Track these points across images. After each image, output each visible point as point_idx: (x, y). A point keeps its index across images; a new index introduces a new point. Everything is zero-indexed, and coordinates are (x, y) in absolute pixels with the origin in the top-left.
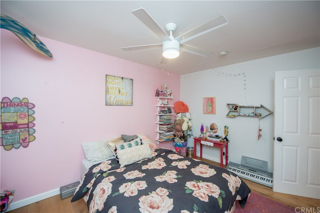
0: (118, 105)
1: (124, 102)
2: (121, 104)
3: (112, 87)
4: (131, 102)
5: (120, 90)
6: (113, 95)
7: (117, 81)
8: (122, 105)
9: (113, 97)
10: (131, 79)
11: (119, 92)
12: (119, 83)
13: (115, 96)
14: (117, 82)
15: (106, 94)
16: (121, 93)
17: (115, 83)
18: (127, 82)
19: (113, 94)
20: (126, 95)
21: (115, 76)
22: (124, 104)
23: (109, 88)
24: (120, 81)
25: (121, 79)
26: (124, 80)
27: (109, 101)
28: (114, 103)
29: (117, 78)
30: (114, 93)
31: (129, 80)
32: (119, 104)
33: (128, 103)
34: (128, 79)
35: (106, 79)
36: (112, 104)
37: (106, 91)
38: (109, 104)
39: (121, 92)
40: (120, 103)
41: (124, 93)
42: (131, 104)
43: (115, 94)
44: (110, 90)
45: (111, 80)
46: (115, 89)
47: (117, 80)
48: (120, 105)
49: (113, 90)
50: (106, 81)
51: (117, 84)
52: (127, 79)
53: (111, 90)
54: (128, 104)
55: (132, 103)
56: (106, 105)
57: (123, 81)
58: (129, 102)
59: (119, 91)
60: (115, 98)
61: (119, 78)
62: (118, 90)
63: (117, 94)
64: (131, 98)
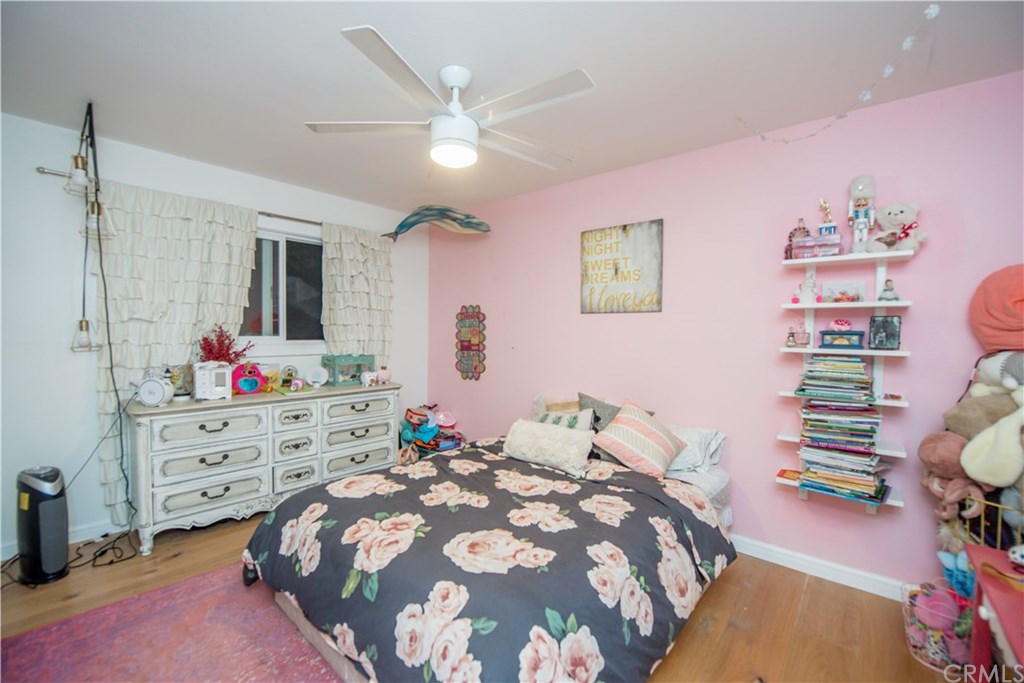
0: (612, 312)
1: (630, 302)
2: (622, 309)
3: (596, 262)
4: (654, 300)
5: (619, 266)
6: (597, 282)
7: (607, 242)
8: (625, 312)
9: (598, 288)
10: (653, 222)
11: (613, 271)
12: (614, 246)
13: (604, 285)
14: (608, 245)
15: (582, 284)
16: (622, 272)
17: (603, 247)
18: (642, 237)
19: (599, 279)
20: (637, 278)
21: (604, 229)
22: (631, 309)
23: (589, 265)
24: (617, 237)
25: (620, 231)
26: (631, 232)
27: (587, 302)
28: (602, 305)
29: (608, 232)
30: (602, 278)
31: (646, 226)
32: (615, 308)
33: (642, 302)
34: (644, 222)
35: (582, 243)
36: (595, 307)
37: (582, 276)
38: (588, 309)
39: (620, 271)
40: (618, 306)
41: (629, 272)
42: (655, 308)
43: (604, 280)
44: (590, 272)
45: (594, 243)
46: (602, 268)
47: (608, 237)
48: (618, 312)
49: (599, 268)
50: (583, 248)
51: (608, 250)
52: (640, 224)
53: (593, 269)
54: (644, 308)
55: (659, 302)
56: (582, 313)
57: (627, 236)
58: (648, 299)
59: (616, 271)
60: (603, 292)
61: (614, 232)
62: (611, 266)
63: (609, 278)
64: (655, 285)
